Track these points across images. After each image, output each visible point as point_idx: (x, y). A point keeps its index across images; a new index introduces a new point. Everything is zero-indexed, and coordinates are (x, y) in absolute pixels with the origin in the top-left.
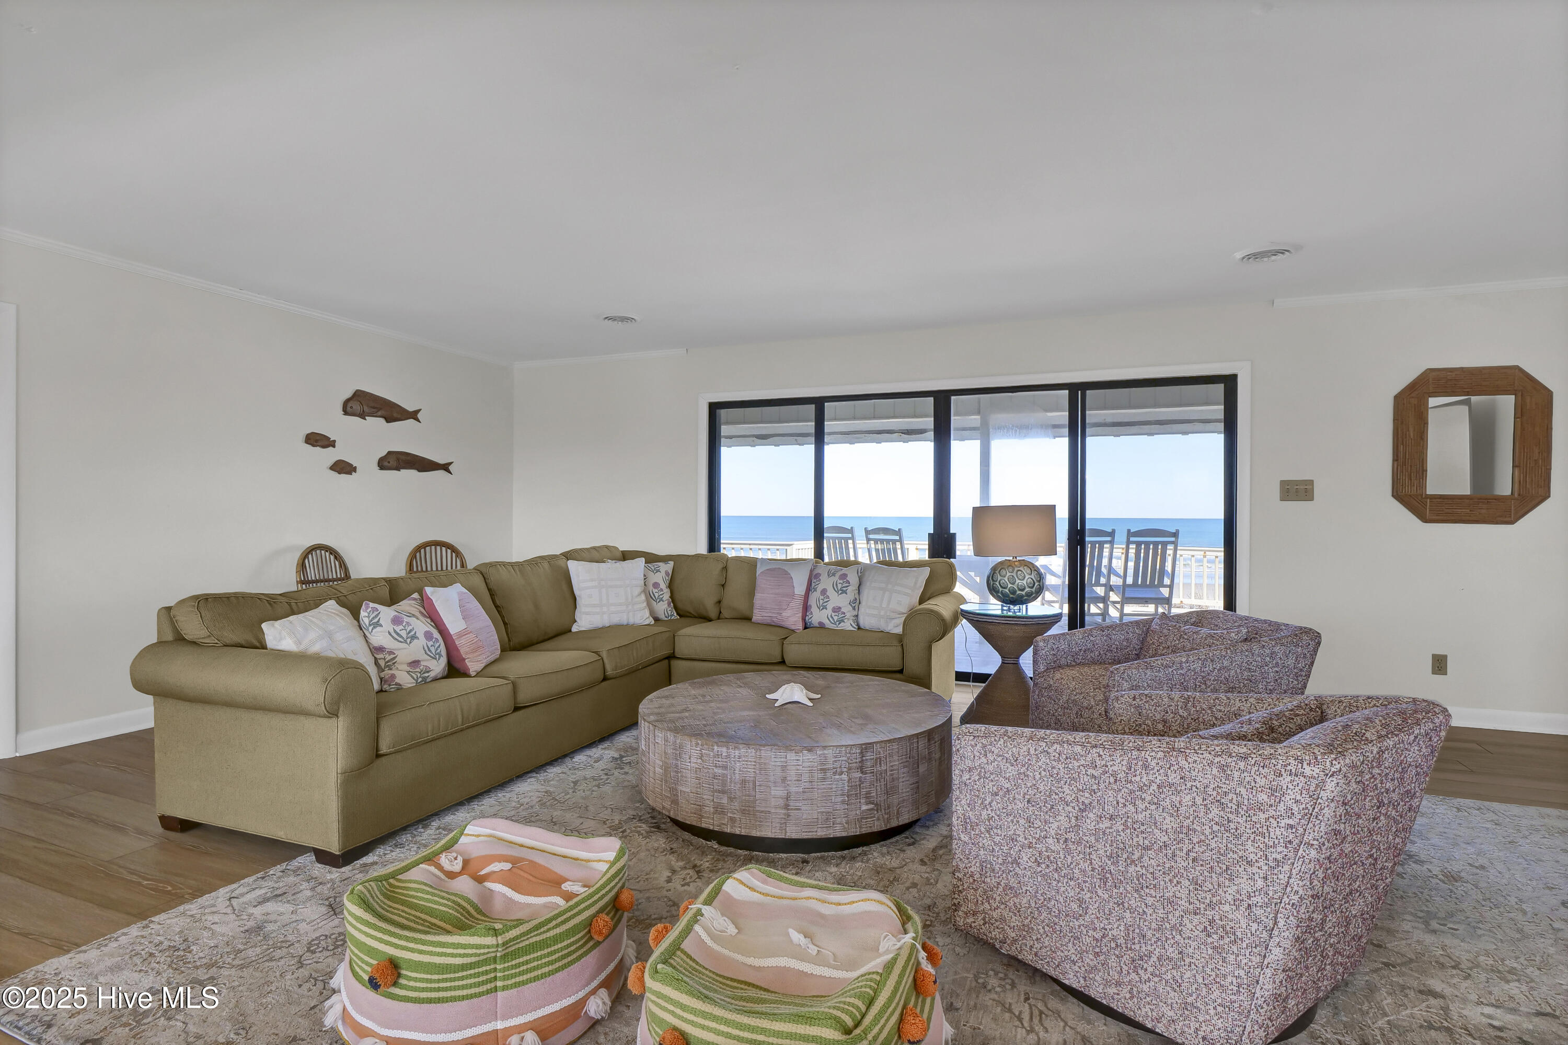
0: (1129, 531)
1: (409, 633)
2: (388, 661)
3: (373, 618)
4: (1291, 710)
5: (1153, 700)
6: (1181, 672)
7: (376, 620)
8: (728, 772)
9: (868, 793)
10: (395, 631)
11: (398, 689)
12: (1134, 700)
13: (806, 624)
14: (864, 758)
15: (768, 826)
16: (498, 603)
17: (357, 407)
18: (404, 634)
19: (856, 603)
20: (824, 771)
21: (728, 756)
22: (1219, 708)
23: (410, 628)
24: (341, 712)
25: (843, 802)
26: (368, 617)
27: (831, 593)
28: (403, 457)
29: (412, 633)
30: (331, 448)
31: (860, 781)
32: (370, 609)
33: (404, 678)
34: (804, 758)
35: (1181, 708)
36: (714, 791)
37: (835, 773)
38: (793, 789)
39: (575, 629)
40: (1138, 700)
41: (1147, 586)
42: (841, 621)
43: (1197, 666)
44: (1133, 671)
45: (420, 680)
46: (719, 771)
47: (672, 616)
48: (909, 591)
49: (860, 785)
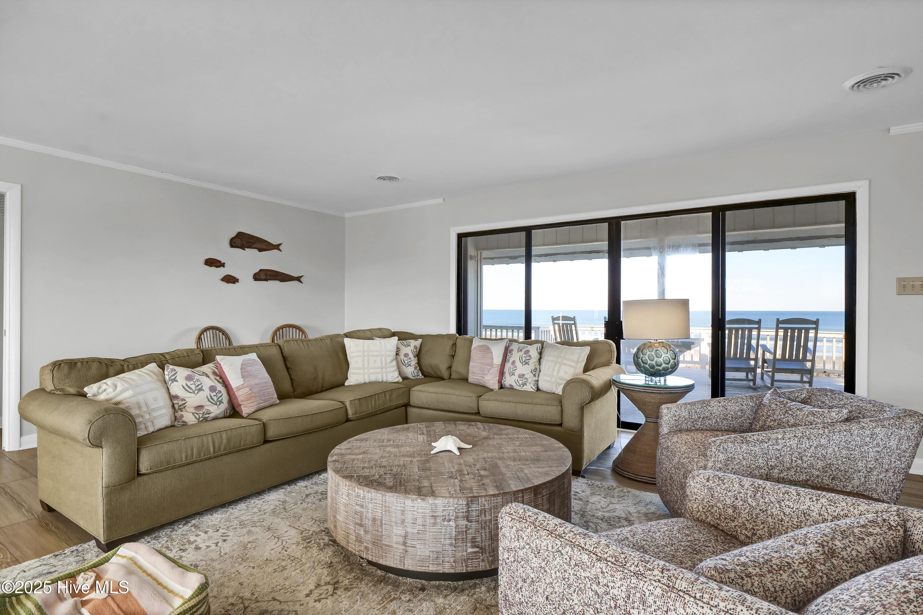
0: (778, 319)
1: (197, 386)
2: (181, 405)
3: (172, 376)
4: (863, 526)
5: (724, 484)
6: (778, 447)
7: (173, 377)
8: (364, 510)
9: (474, 538)
10: (187, 385)
11: (183, 425)
12: (708, 481)
13: (502, 385)
14: (470, 509)
15: (391, 557)
16: (289, 366)
17: (238, 242)
18: (193, 387)
19: (536, 372)
20: (434, 517)
21: (364, 498)
22: (787, 503)
23: (199, 383)
24: (103, 443)
25: (451, 544)
26: (168, 375)
27: (518, 363)
28: (270, 273)
29: (200, 387)
30: (222, 268)
31: (466, 527)
32: (169, 370)
33: (189, 417)
34: (419, 505)
35: (751, 497)
36: (356, 524)
37: (444, 520)
38: (410, 530)
39: (347, 383)
40: (711, 482)
41: (793, 360)
42: (524, 384)
43: (794, 443)
44: (729, 444)
45: (201, 419)
46: (358, 508)
47: (418, 376)
48: (573, 364)
49: (466, 531)
